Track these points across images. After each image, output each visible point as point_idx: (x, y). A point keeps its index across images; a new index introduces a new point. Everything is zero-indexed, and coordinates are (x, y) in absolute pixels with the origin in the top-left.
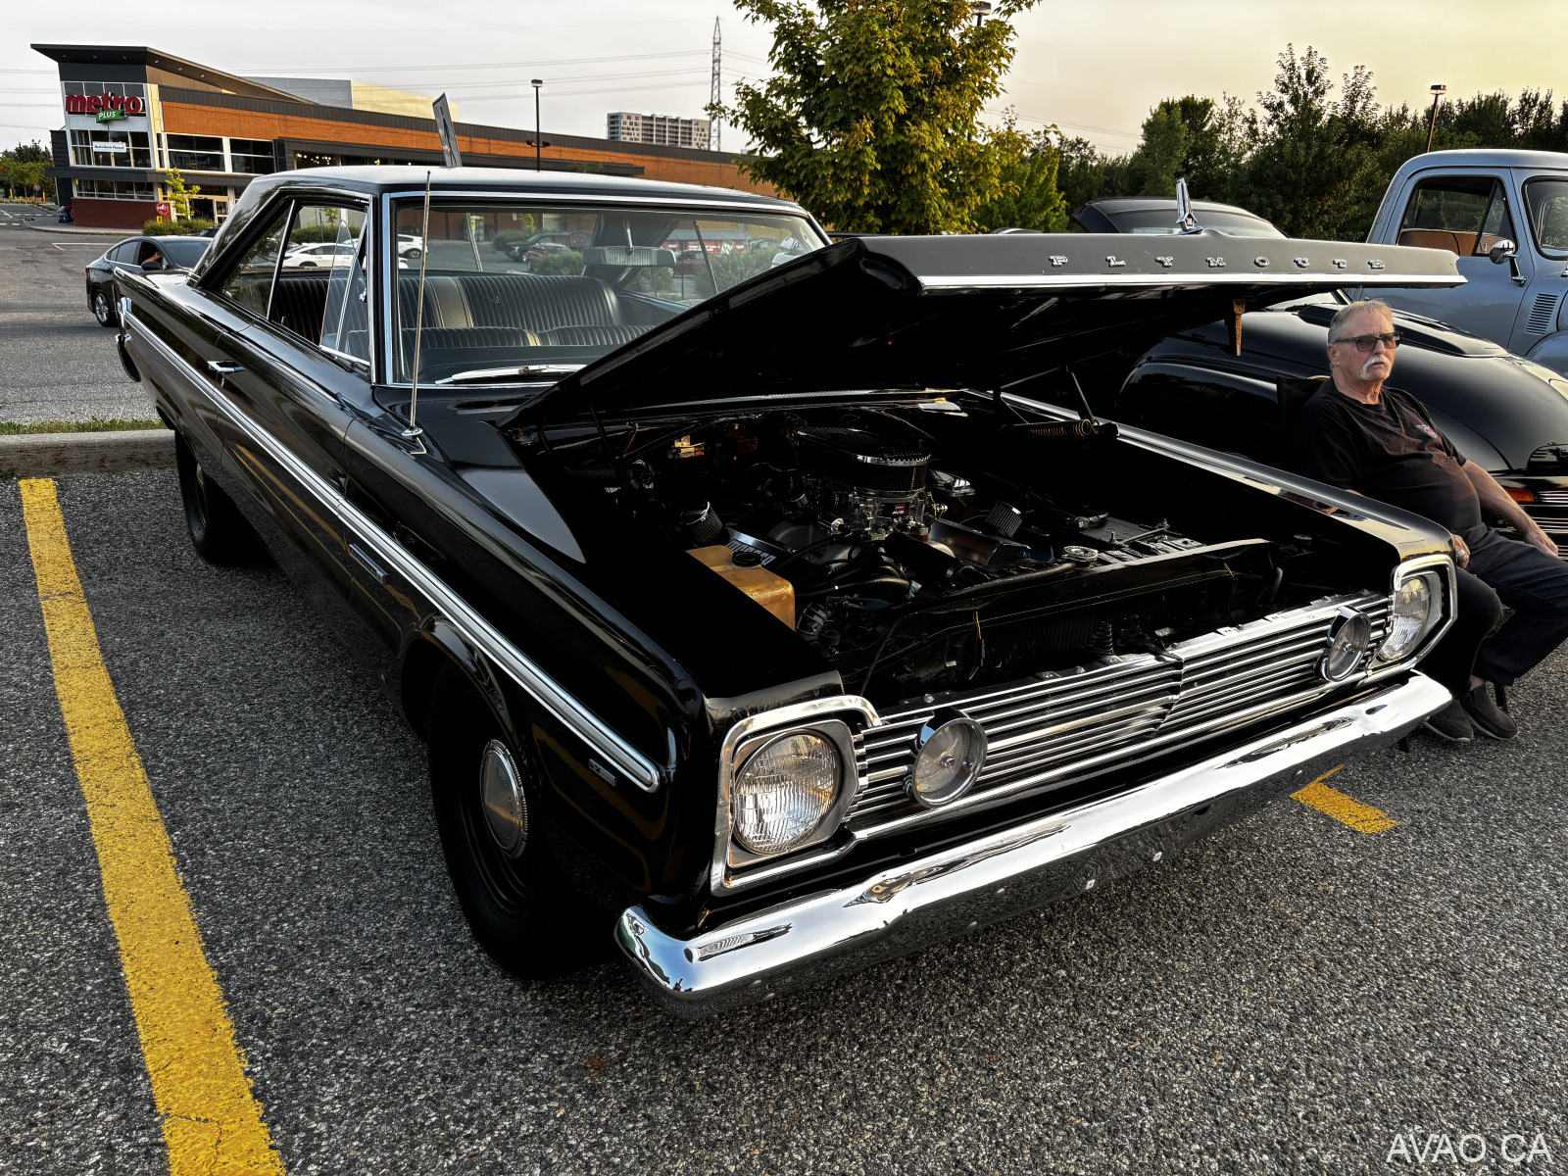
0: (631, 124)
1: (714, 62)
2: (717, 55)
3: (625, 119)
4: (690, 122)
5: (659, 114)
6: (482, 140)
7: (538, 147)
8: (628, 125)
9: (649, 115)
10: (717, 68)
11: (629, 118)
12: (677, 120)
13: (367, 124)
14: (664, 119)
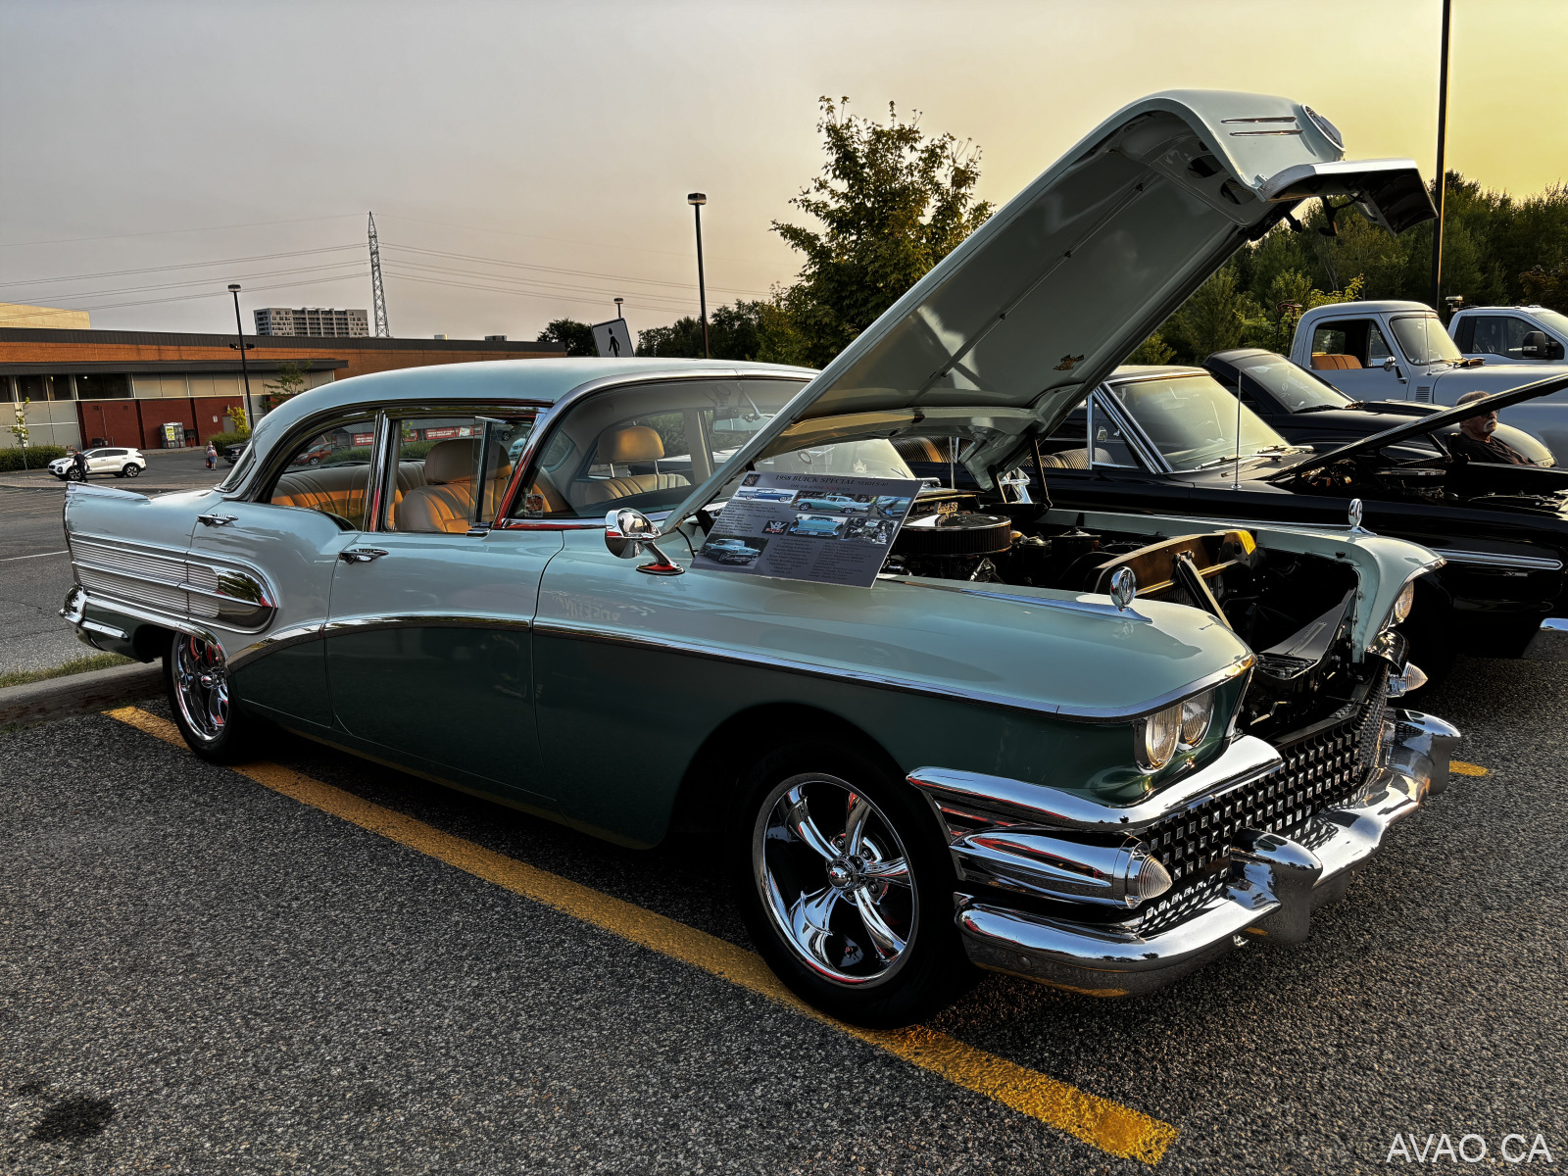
0: (281, 319)
1: (372, 254)
2: (374, 248)
3: (273, 314)
4: (345, 313)
5: (310, 307)
6: (171, 348)
7: (242, 350)
8: (278, 320)
9: (300, 309)
10: (375, 260)
11: (278, 313)
12: (330, 312)
13: (42, 341)
14: (317, 312)
